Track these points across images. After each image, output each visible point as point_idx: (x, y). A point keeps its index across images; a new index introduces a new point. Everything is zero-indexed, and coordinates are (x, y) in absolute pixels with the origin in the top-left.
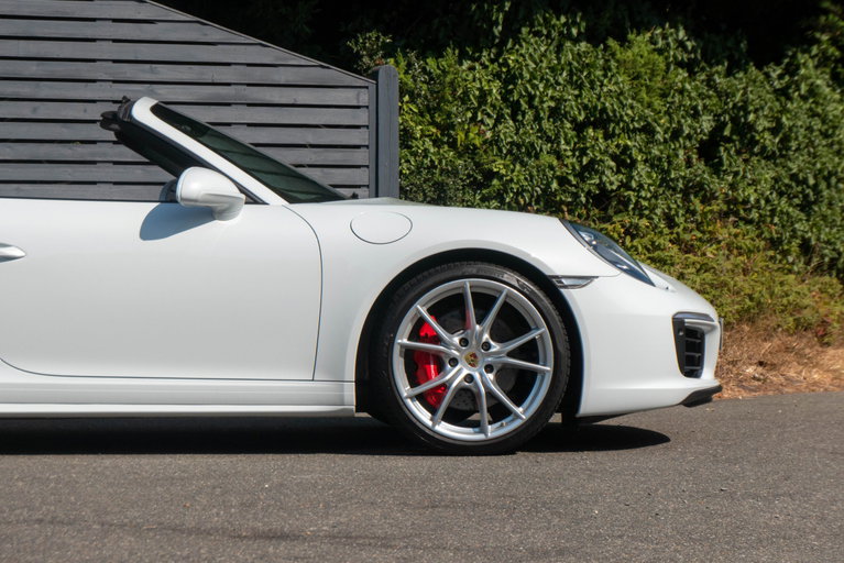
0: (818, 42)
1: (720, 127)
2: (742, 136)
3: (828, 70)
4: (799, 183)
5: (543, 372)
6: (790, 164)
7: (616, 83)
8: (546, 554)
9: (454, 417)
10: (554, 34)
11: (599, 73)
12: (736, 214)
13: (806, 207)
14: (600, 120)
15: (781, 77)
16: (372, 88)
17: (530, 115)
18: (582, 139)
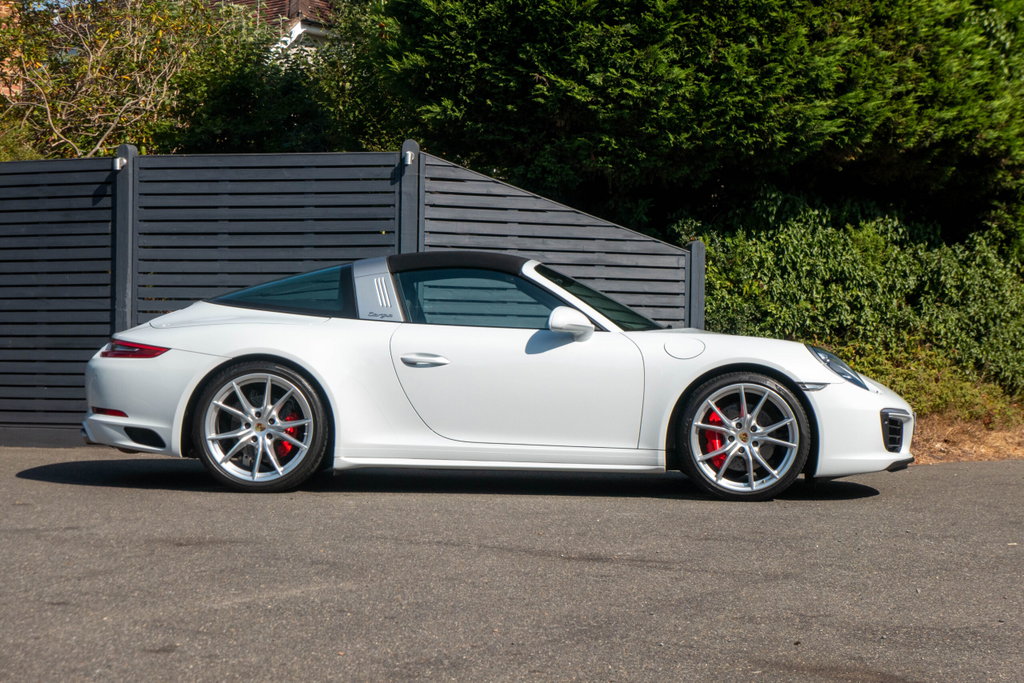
0: (990, 228)
1: (921, 286)
2: (936, 291)
3: (996, 247)
4: (974, 322)
5: (792, 448)
6: (969, 309)
7: (851, 254)
8: (776, 577)
9: (731, 475)
10: (811, 222)
11: (840, 247)
12: (931, 342)
13: (978, 339)
14: (841, 278)
15: (964, 251)
16: (688, 256)
17: (793, 274)
18: (827, 290)
